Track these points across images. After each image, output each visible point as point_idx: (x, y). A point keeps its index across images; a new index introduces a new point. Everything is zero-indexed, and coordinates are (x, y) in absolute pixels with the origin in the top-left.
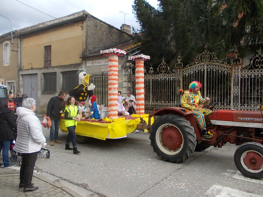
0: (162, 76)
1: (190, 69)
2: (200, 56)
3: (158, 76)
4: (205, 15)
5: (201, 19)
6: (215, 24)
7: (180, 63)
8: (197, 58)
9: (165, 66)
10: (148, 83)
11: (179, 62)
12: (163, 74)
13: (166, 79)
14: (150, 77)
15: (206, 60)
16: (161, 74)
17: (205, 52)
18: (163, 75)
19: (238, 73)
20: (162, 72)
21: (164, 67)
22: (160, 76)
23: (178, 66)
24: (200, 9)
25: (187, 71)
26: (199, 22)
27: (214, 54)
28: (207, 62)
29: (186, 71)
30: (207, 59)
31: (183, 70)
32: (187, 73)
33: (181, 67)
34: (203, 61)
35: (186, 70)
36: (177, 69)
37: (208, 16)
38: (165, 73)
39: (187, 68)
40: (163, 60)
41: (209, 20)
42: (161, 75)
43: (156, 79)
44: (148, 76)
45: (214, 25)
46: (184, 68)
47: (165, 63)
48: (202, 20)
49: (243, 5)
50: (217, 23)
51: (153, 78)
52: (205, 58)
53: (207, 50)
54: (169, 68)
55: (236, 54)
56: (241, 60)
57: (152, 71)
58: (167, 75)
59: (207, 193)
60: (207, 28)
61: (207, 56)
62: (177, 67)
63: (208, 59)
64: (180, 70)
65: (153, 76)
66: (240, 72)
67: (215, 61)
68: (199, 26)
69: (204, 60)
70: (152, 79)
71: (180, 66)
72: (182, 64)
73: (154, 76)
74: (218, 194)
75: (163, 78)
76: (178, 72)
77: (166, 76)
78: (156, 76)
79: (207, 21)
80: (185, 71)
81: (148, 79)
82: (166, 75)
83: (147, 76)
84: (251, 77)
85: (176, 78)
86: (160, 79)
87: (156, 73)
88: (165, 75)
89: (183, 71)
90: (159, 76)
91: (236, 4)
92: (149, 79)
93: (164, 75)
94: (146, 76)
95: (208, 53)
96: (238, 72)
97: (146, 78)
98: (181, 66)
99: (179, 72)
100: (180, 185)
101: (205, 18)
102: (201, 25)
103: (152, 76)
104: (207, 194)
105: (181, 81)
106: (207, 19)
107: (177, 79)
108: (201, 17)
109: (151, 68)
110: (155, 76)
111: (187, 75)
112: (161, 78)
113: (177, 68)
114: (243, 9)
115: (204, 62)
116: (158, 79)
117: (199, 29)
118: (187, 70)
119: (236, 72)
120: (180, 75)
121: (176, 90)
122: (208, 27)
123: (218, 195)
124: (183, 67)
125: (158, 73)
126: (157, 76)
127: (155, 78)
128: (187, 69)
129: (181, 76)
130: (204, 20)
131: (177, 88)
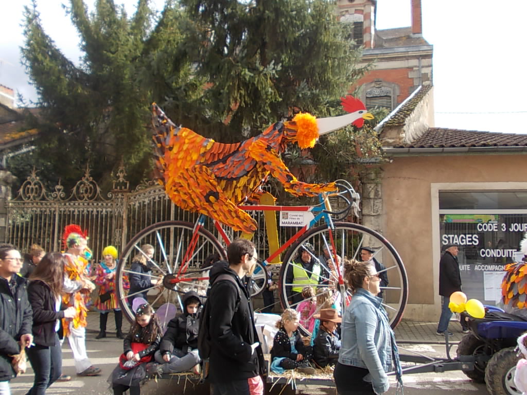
0: (84, 204)
1: (143, 194)
3: (74, 204)
4: (173, 96)
5: (166, 100)
6: (192, 114)
7: (123, 181)
9: (91, 185)
10: (50, 219)
11: (121, 179)
12: (86, 200)
13: (92, 212)
14: (55, 206)
16: (80, 201)
18: (85, 204)
20: (84, 197)
21: (88, 187)
22: (79, 204)
23: (118, 187)
24: (166, 83)
25: (137, 198)
29: (135, 198)
31: (129, 196)
32: (137, 202)
33: (125, 190)
35: (136, 195)
36: (116, 192)
37: (179, 98)
38: (91, 198)
39: (137, 191)
40: (88, 171)
41: (181, 106)
42: (81, 204)
43: (70, 211)
44: (51, 204)
45: (190, 116)
46: (130, 192)
47: (92, 178)
49: (239, 89)
50: (196, 113)
51: (62, 209)
54: (98, 189)
57: (60, 193)
58: (95, 204)
60: (178, 119)
62: (116, 188)
64: (123, 196)
65: (63, 204)
70: (61, 211)
71: (123, 187)
72: (126, 183)
73: (65, 204)
75: (85, 209)
76: (118, 199)
77: (92, 206)
78: (70, 204)
79: (177, 106)
80: (132, 198)
81: (50, 211)
82: (93, 204)
83: (48, 204)
85: (114, 210)
86: (79, 212)
87: (69, 197)
88: (91, 204)
89: (130, 198)
90: (77, 204)
91: (229, 86)
92: (53, 209)
93: (88, 204)
94: (46, 204)
97: (45, 208)
98: (126, 188)
99: (120, 200)
101: (174, 100)
103: (61, 204)
105: (124, 217)
106: (178, 103)
107: (115, 213)
108: (166, 98)
109: (58, 187)
110: (67, 204)
111: (136, 207)
112: (81, 209)
113: (116, 190)
114: (239, 95)
116: (74, 211)
118: (138, 196)
120: (122, 205)
121: (113, 235)
122: (180, 118)
124: (129, 188)
125: (74, 199)
126: (72, 204)
127: (67, 209)
128: (138, 193)
129: (124, 208)
130: (172, 103)
131: (115, 231)
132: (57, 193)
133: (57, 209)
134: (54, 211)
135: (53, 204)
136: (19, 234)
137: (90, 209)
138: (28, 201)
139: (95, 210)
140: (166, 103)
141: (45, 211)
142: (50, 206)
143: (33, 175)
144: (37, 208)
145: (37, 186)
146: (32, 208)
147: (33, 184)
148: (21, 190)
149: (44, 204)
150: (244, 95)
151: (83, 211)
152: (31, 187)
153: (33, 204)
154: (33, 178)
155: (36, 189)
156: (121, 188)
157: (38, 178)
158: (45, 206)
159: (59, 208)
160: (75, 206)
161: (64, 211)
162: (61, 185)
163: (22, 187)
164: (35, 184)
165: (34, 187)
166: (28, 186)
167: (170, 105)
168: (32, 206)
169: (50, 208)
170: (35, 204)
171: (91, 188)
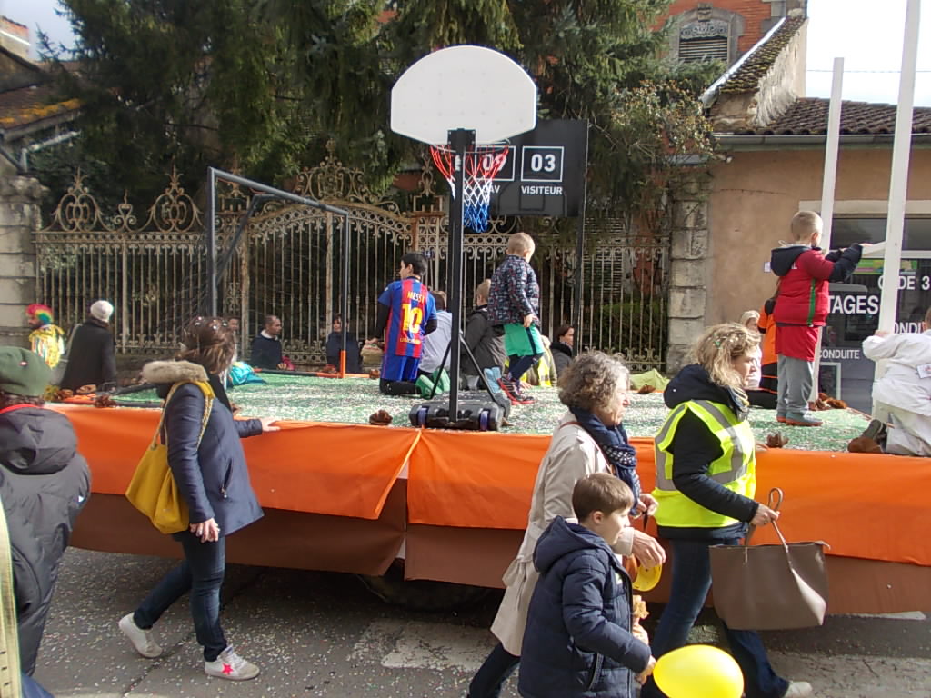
0: (170, 238)
1: (275, 220)
2: (309, 174)
3: (154, 237)
4: (327, 34)
5: (314, 43)
6: (362, 68)
7: (239, 196)
8: (302, 184)
9: (182, 203)
10: (112, 264)
11: (235, 193)
12: (174, 230)
13: (186, 251)
14: (120, 241)
15: (331, 192)
16: (164, 232)
17: (326, 162)
18: (174, 237)
19: (432, 244)
20: (171, 224)
21: (178, 207)
22: (162, 237)
23: (231, 207)
24: (312, 9)
25: (264, 226)
26: (308, 54)
27: (357, 172)
28: (335, 198)
29: (261, 226)
30: (335, 190)
31: (250, 222)
32: (266, 234)
33: (244, 212)
34: (320, 195)
35: (263, 221)
36: (227, 216)
37: (338, 37)
38: (181, 227)
39: (265, 214)
40: (175, 177)
41: (342, 53)
42: (166, 237)
43: (147, 250)
44: (112, 237)
45: (358, 73)
46: (253, 216)
47: (182, 190)
48: (319, 49)
49: (448, 22)
50: (370, 67)
51: (133, 247)
52: (327, 185)
53: (333, 156)
54: (195, 210)
55: (425, 179)
56: (441, 200)
57: (128, 216)
58: (191, 237)
60: (337, 79)
61: (336, 178)
62: (228, 208)
63: (339, 189)
65: (134, 237)
66: (437, 239)
67: (360, 198)
68: (309, 70)
69: (325, 192)
70: (131, 250)
71: (240, 207)
72: (245, 200)
73: (138, 238)
74: (390, 651)
75: (174, 247)
76: (231, 227)
77: (187, 241)
78: (146, 237)
79: (335, 54)
80: (257, 226)
81: (113, 250)
82: (187, 238)
83: (108, 237)
84: (470, 258)
85: (226, 248)
86: (163, 251)
87: (143, 224)
88: (183, 237)
89: (252, 227)
90: (158, 237)
91: (430, 15)
92: (117, 247)
93: (179, 237)
94: (104, 237)
95: (339, 169)
96: (433, 240)
97: (103, 244)
98: (244, 208)
99: (234, 229)
101: (328, 42)
102: (313, 66)
103: (130, 237)
104: (354, 657)
105: (243, 262)
106: (336, 48)
108: (315, 38)
109: (124, 206)
110: (142, 237)
111: (264, 242)
112: (167, 247)
113: (226, 212)
114: (447, 33)
115: (325, 197)
116: (154, 251)
117: (309, 79)
118: (266, 223)
119: (427, 240)
120: (239, 238)
121: (225, 293)
122: (340, 77)
123: (391, 654)
124: (251, 210)
125: (153, 228)
126: (150, 237)
127: (142, 247)
128: (266, 217)
129: (244, 245)
130: (325, 49)
131: (228, 285)
132: (122, 217)
133: (124, 245)
134: (120, 250)
135: (116, 237)
136: (60, 291)
137: (183, 247)
138: (72, 232)
139: (191, 248)
140: (315, 48)
141: (104, 250)
142: (111, 242)
143: (78, 185)
144: (88, 244)
145: (85, 205)
146: (79, 244)
147: (78, 200)
148: (58, 212)
149: (100, 237)
150: (458, 33)
151: (170, 250)
152: (75, 206)
153: (80, 237)
154: (78, 189)
155: (85, 209)
156: (236, 209)
157: (86, 189)
158: (103, 241)
159: (128, 245)
160: (155, 241)
161: (137, 250)
162: (128, 203)
163: (60, 205)
164: (82, 201)
165: (80, 206)
166: (71, 204)
167: (321, 51)
168: (80, 241)
169: (112, 244)
170: (84, 237)
171: (182, 208)
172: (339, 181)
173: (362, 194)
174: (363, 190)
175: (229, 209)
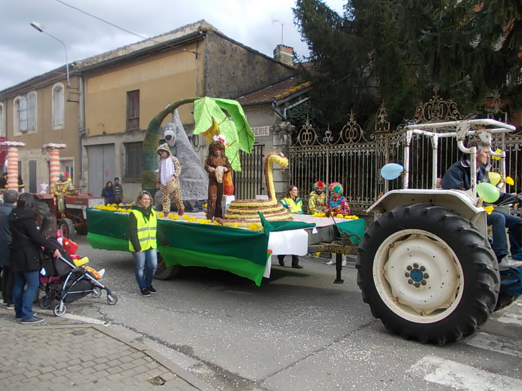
0: (349, 147)
2: (423, 107)
3: (341, 147)
4: (432, 27)
5: (423, 34)
6: (452, 43)
7: (384, 122)
8: (418, 113)
9: (355, 129)
10: (322, 160)
11: (382, 121)
12: (351, 143)
13: (357, 153)
14: (325, 150)
15: (436, 115)
16: (346, 144)
17: (433, 99)
18: (351, 146)
19: (500, 142)
20: (349, 140)
21: (353, 130)
22: (345, 147)
23: (380, 129)
24: (423, 15)
25: (398, 138)
26: (420, 41)
27: (452, 103)
28: (438, 119)
29: (396, 138)
30: (438, 114)
31: (390, 136)
32: (398, 141)
33: (387, 131)
34: (429, 118)
35: (397, 135)
36: (378, 133)
37: (438, 28)
38: (355, 141)
39: (398, 131)
40: (352, 115)
41: (440, 37)
42: (347, 147)
43: (338, 154)
44: (322, 148)
45: (449, 47)
46: (392, 132)
47: (355, 122)
48: (426, 37)
49: (507, 5)
50: (456, 42)
51: (331, 152)
52: (433, 112)
53: (437, 95)
54: (362, 131)
55: (495, 103)
56: (506, 115)
57: (329, 137)
58: (359, 146)
59: (411, 369)
60: (436, 52)
61: (439, 107)
63: (441, 114)
64: (385, 136)
65: (332, 147)
66: (503, 139)
67: (453, 118)
68: (421, 50)
69: (432, 116)
70: (330, 154)
71: (384, 128)
72: (388, 124)
73: (334, 148)
74: (431, 372)
75: (351, 151)
76: (380, 139)
77: (357, 148)
78: (338, 147)
79: (435, 38)
80: (393, 138)
81: (322, 154)
82: (357, 146)
83: (320, 148)
85: (377, 151)
86: (345, 153)
87: (337, 141)
88: (355, 146)
89: (391, 139)
90: (343, 147)
91: (493, 5)
93: (353, 146)
95: (441, 102)
96: (500, 140)
97: (318, 152)
98: (387, 129)
99: (381, 140)
100: (362, 355)
101: (431, 32)
102: (423, 47)
103: (330, 148)
104: (409, 371)
105: (386, 157)
106: (436, 34)
107: (378, 154)
108: (423, 31)
109: (328, 132)
110: (336, 147)
111: (397, 146)
112: (347, 151)
113: (377, 131)
114: (506, 13)
115: (432, 119)
116: (341, 154)
117: (421, 54)
118: (399, 136)
119: (496, 140)
120: (384, 145)
121: (376, 175)
122: (438, 50)
123: (431, 374)
124: (390, 130)
125: (341, 142)
126: (339, 147)
127: (335, 152)
128: (399, 132)
129: (386, 148)
130: (429, 36)
131: (378, 170)
132: (327, 137)
133: (327, 152)
134: (325, 154)
135: (324, 148)
136: (299, 175)
137: (355, 151)
138: (304, 146)
139: (359, 151)
140: (423, 37)
141: (318, 154)
142: (322, 150)
143: (307, 124)
144: (311, 152)
145: (310, 133)
146: (308, 152)
147: (307, 131)
148: (299, 137)
149: (317, 148)
150: (514, 11)
151: (349, 153)
152: (306, 134)
153: (308, 149)
154: (308, 125)
155: (310, 135)
156: (382, 130)
157: (311, 125)
158: (318, 150)
159: (329, 151)
160: (342, 149)
161: (333, 154)
162: (330, 130)
163: (299, 134)
164: (309, 132)
165: (308, 134)
166: (304, 133)
167: (427, 38)
168: (308, 151)
169: (322, 152)
170: (310, 149)
171: (355, 131)
172: (441, 109)
173: (455, 115)
174: (455, 113)
175: (379, 130)
